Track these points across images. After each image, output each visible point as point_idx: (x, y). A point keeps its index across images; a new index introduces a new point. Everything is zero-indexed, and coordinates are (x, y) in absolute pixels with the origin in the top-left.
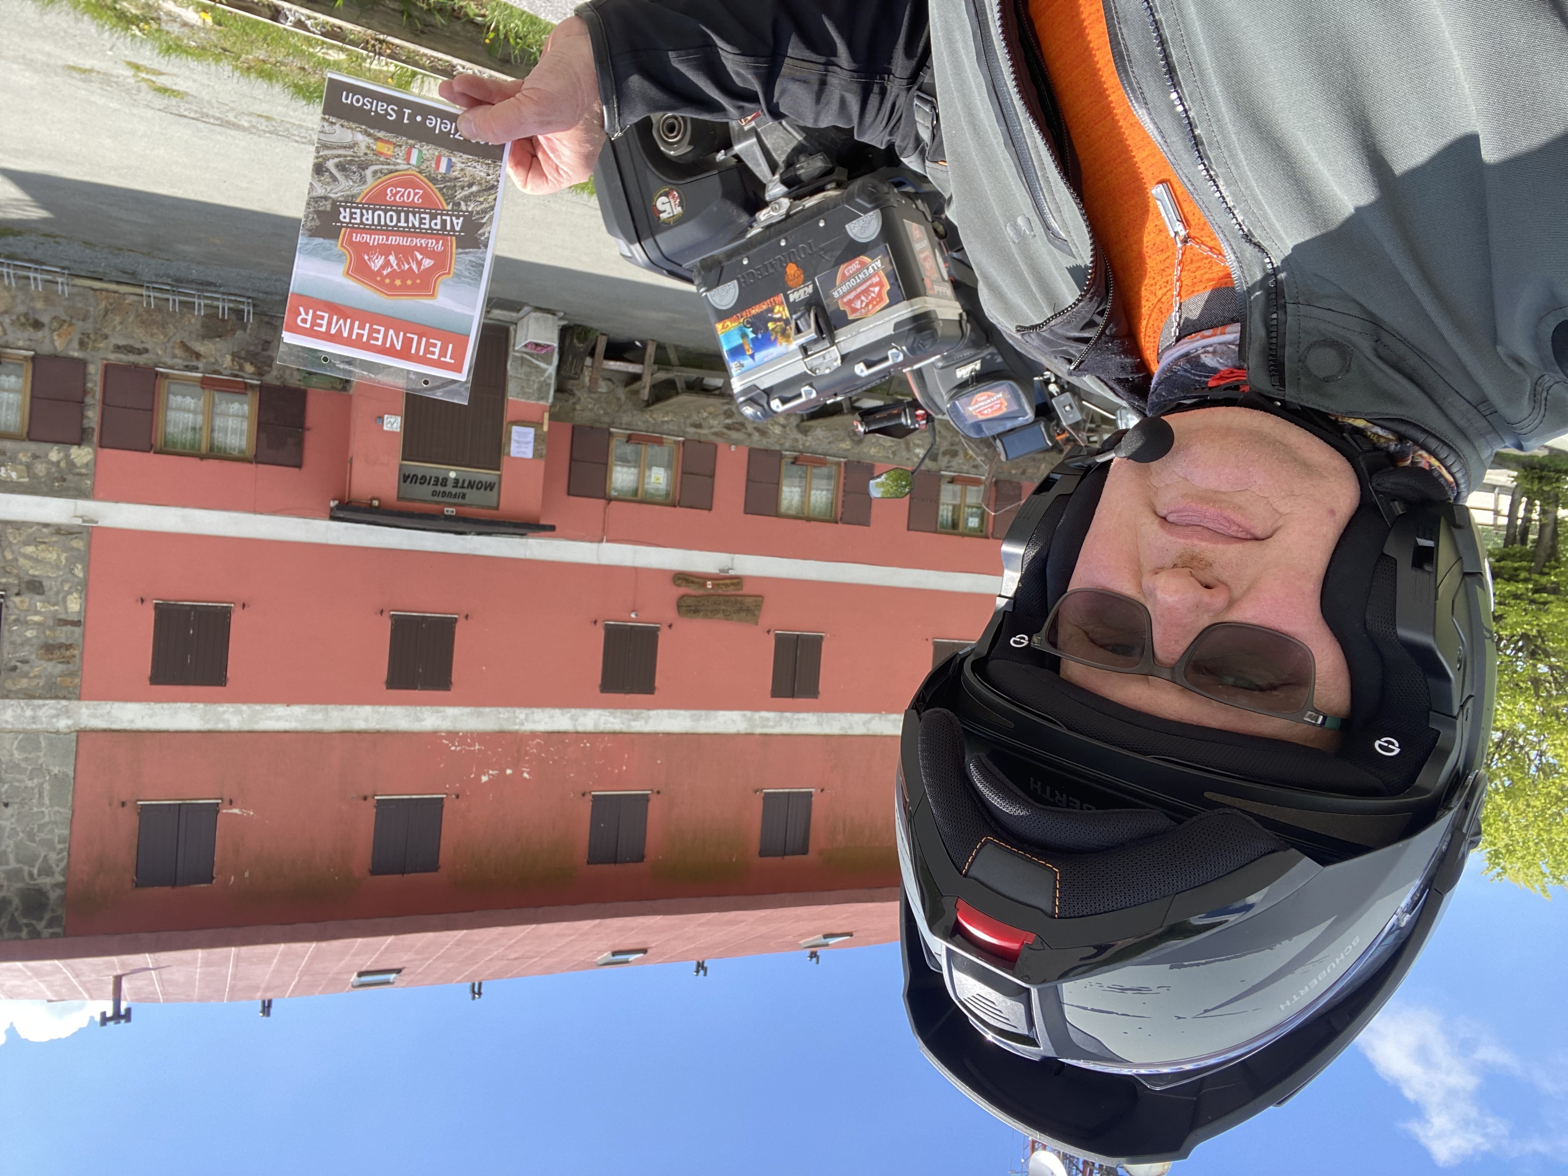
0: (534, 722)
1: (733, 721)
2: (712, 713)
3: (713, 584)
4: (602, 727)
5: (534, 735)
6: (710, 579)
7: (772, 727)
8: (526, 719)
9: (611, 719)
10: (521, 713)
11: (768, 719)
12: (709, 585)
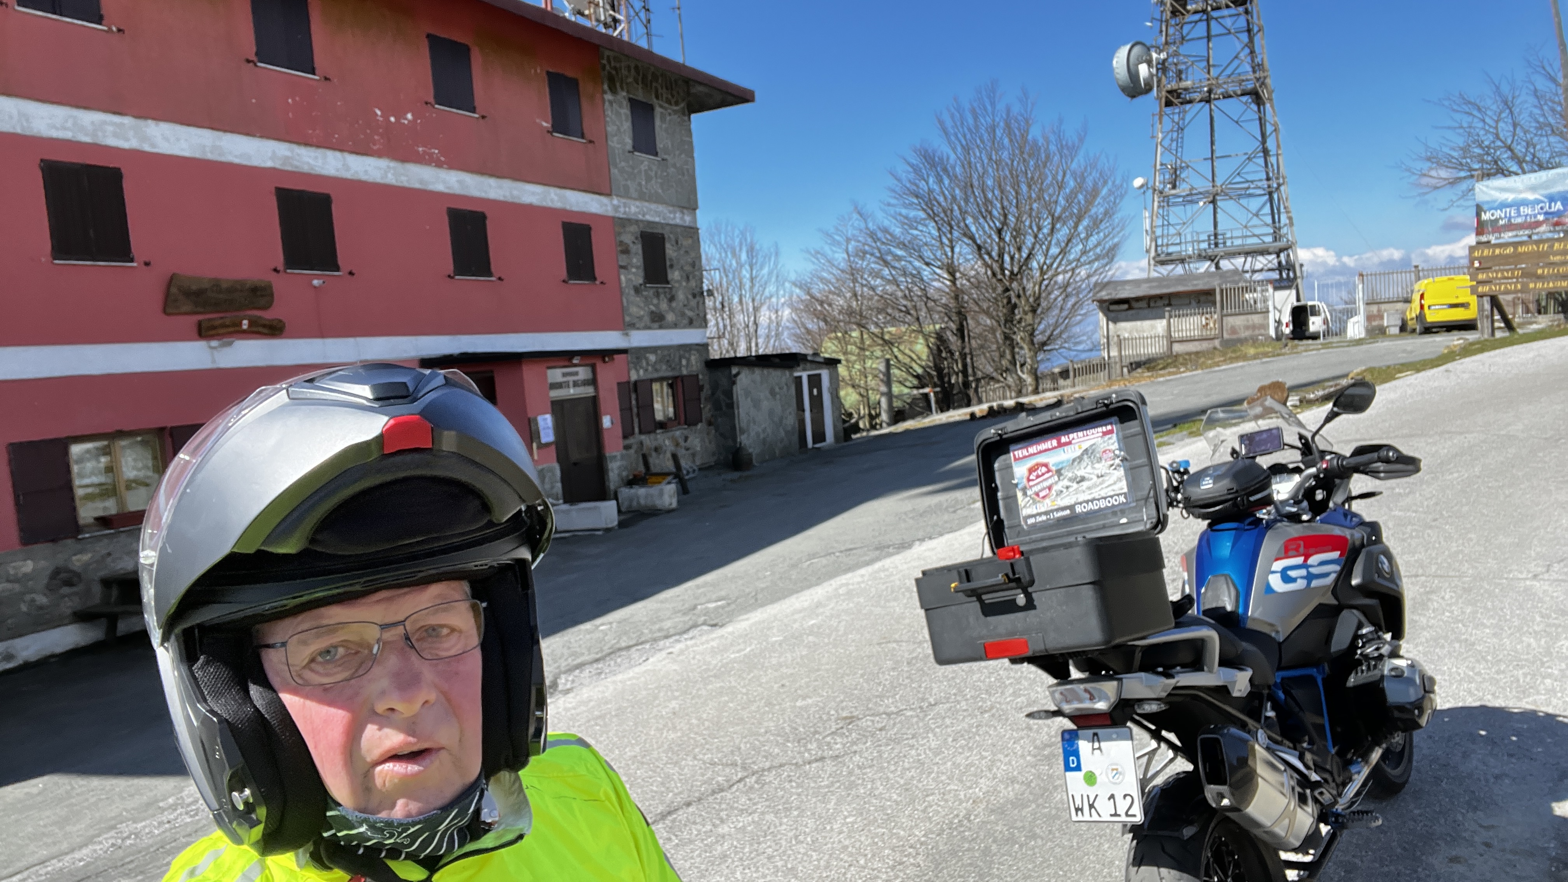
0: (379, 168)
1: (167, 139)
2: (197, 155)
3: (241, 324)
4: (320, 152)
5: (378, 154)
6: (244, 332)
7: (104, 123)
8: (386, 173)
9: (311, 162)
10: (391, 179)
11: (115, 135)
12: (245, 324)
